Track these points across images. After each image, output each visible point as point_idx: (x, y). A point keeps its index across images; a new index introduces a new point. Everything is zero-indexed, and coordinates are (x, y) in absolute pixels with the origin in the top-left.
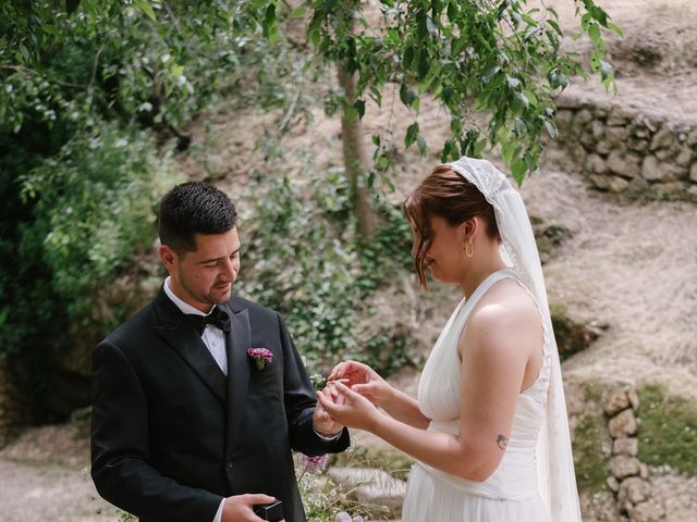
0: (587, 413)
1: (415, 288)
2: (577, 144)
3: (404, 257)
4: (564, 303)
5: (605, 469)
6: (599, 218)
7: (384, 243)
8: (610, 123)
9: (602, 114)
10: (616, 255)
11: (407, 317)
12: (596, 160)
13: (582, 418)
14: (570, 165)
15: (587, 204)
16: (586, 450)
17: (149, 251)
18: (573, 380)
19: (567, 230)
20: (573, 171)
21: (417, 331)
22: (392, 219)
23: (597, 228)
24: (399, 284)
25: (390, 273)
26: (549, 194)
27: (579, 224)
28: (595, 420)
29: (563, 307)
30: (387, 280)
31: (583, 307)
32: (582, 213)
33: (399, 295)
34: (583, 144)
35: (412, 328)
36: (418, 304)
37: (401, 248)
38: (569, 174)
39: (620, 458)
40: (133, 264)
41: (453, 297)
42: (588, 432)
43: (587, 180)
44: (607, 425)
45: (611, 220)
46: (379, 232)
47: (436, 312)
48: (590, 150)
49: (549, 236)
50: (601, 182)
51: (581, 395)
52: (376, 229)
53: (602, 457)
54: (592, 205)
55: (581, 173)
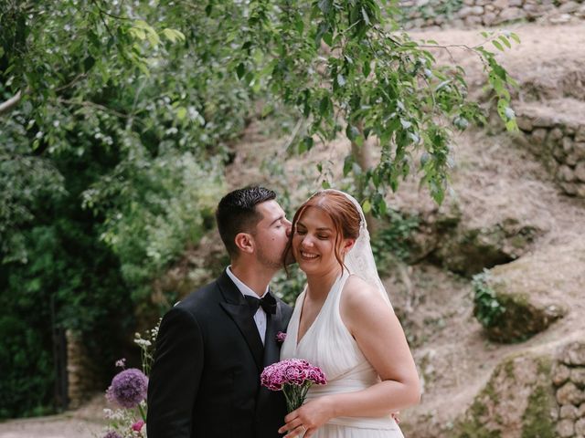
0: (538, 383)
1: (412, 278)
2: (551, 157)
3: (403, 252)
4: (527, 291)
5: (553, 430)
6: (567, 218)
7: (387, 241)
8: (577, 139)
9: (571, 131)
10: (576, 250)
11: (403, 303)
12: (566, 170)
13: (535, 387)
14: (545, 175)
15: (557, 207)
16: (537, 415)
17: (196, 247)
18: (528, 356)
19: (540, 230)
20: (547, 180)
21: (412, 314)
22: (393, 220)
23: (565, 227)
24: (398, 274)
25: (391, 266)
26: (525, 199)
27: (550, 224)
28: (545, 390)
29: (526, 294)
30: (387, 271)
31: (544, 295)
32: (553, 215)
33: (398, 285)
34: (555, 158)
35: (407, 312)
36: (414, 292)
37: (400, 245)
38: (544, 182)
39: (564, 422)
40: (183, 258)
41: (443, 286)
42: (540, 399)
43: (558, 186)
44: (555, 394)
45: (577, 221)
46: (382, 232)
47: (428, 298)
48: (561, 162)
49: (524, 235)
50: (570, 189)
51: (534, 368)
52: (380, 229)
53: (550, 421)
54: (561, 208)
55: (554, 181)
